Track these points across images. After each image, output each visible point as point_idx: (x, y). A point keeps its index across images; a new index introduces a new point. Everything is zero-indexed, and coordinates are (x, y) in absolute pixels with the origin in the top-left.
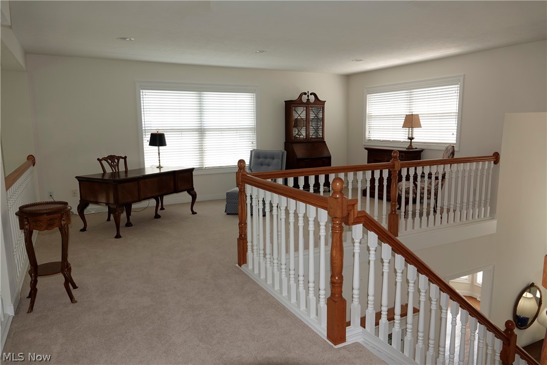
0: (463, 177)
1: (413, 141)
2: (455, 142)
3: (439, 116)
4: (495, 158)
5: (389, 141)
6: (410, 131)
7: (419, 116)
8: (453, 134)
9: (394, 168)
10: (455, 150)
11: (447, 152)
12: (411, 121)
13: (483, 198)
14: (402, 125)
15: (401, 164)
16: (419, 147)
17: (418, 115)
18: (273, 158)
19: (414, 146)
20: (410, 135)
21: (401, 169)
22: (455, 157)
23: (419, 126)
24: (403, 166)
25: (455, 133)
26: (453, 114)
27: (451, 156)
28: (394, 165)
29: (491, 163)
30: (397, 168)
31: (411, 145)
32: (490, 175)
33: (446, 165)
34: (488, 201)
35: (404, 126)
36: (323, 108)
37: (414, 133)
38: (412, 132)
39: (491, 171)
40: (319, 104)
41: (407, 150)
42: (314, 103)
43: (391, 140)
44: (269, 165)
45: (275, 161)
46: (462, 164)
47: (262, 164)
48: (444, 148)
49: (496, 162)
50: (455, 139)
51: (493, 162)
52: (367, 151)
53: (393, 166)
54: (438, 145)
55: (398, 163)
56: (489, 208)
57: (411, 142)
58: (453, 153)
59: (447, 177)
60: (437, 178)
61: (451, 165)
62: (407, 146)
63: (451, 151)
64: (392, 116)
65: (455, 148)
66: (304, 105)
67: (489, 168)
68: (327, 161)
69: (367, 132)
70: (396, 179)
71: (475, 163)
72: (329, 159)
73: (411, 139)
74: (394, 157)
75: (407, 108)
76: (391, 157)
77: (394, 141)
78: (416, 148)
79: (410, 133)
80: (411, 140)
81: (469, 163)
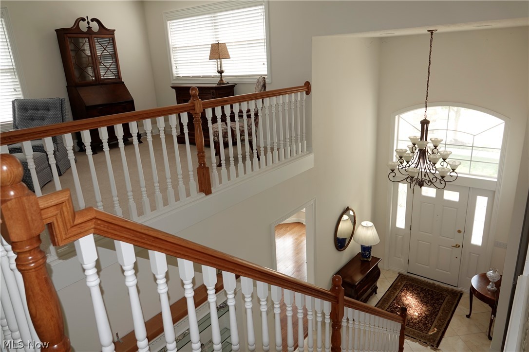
0: (277, 112)
1: (223, 74)
2: (266, 73)
3: (248, 44)
4: (307, 88)
5: (199, 77)
6: (219, 63)
7: (227, 45)
8: (264, 64)
9: (194, 109)
10: (266, 82)
11: (258, 85)
12: (218, 52)
13: (299, 133)
14: (208, 58)
15: (203, 104)
16: (231, 82)
17: (225, 43)
18: (48, 109)
19: (225, 81)
20: (219, 69)
21: (204, 110)
22: (267, 90)
23: (227, 57)
24: (205, 107)
25: (266, 63)
26: (261, 41)
27: (263, 89)
28: (194, 106)
29: (303, 94)
30: (198, 109)
31: (221, 80)
32: (304, 107)
33: (257, 100)
34: (304, 135)
35: (211, 58)
36: (113, 40)
37: (223, 65)
38: (221, 64)
39: (304, 103)
40: (107, 34)
41: (219, 86)
42: (99, 33)
43: (201, 75)
44: (43, 119)
45: (52, 112)
46: (274, 97)
47: (32, 119)
48: (255, 81)
49: (308, 93)
50: (266, 69)
51: (305, 92)
52: (174, 91)
53: (193, 108)
54: (250, 77)
55: (199, 103)
56: (306, 142)
57: (221, 76)
58: (264, 86)
59: (260, 114)
60: (249, 116)
61: (263, 100)
62: (217, 81)
63: (262, 84)
64: (199, 47)
65: (266, 80)
66: (84, 35)
67: (302, 99)
68: (129, 105)
69: (174, 68)
70: (199, 124)
71: (287, 95)
72: (132, 102)
73: (221, 72)
74: (193, 96)
75: (213, 37)
76: (189, 96)
77: (204, 77)
78: (228, 83)
79: (219, 66)
80: (221, 74)
81: (281, 96)
